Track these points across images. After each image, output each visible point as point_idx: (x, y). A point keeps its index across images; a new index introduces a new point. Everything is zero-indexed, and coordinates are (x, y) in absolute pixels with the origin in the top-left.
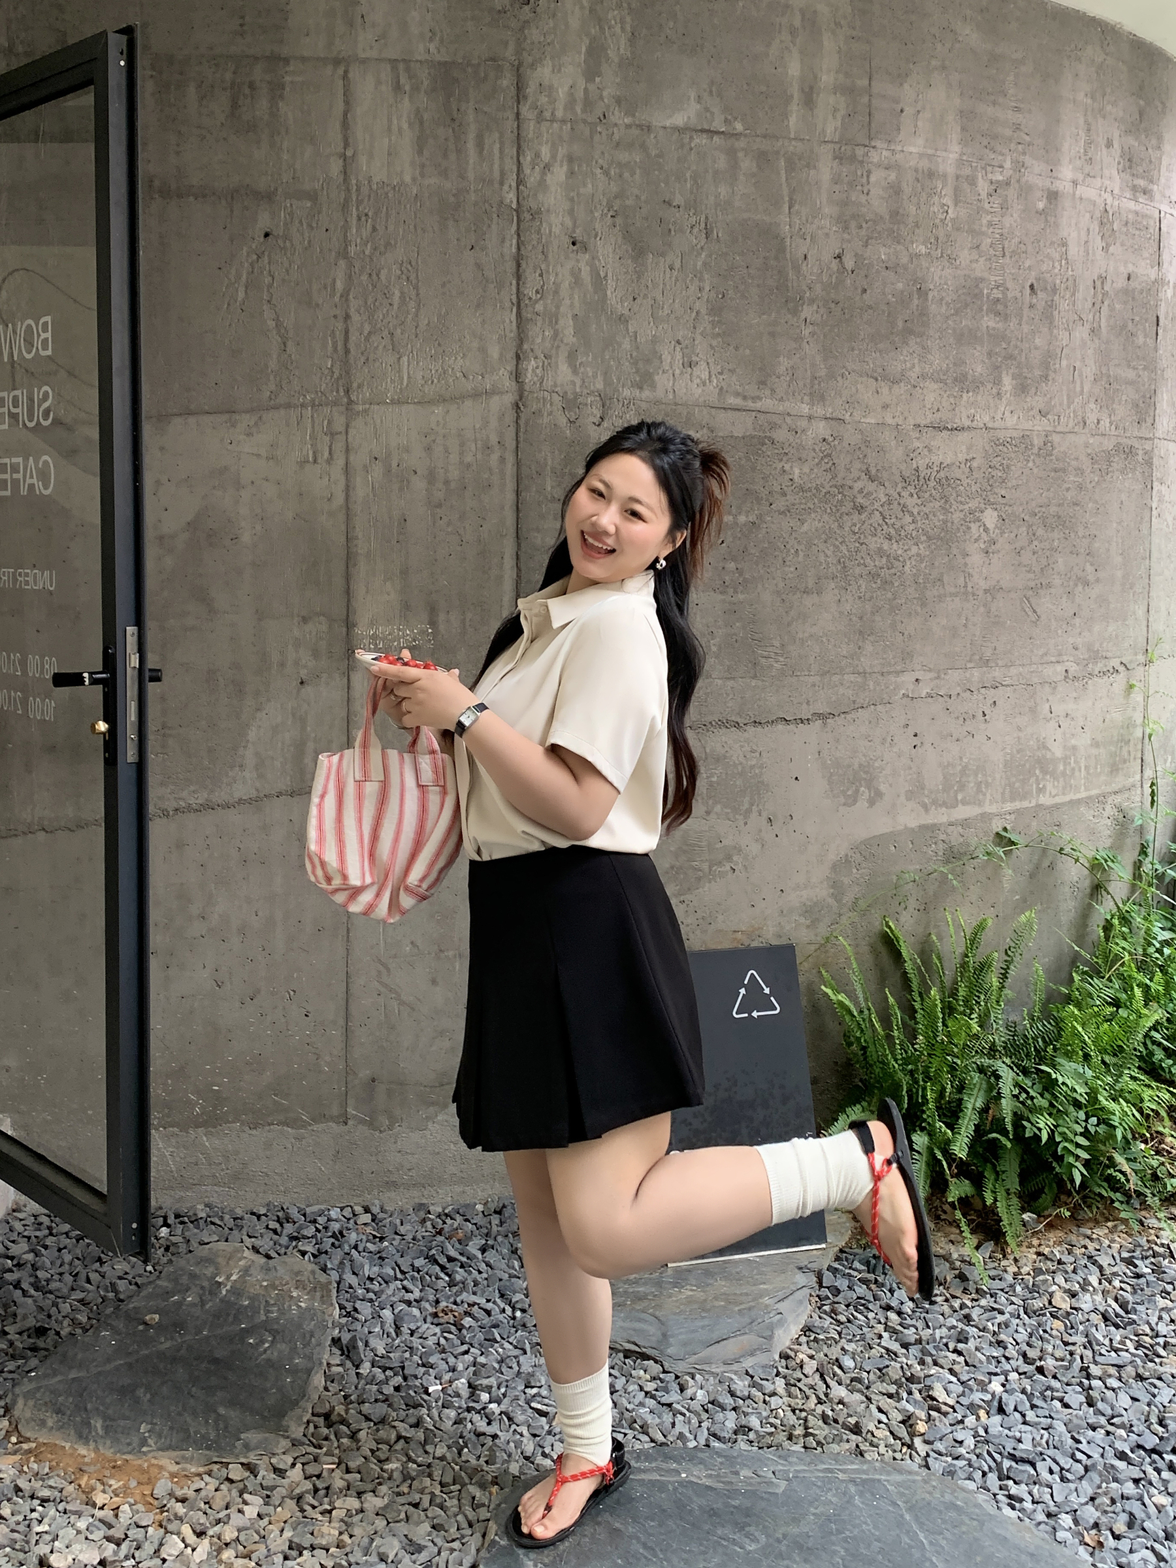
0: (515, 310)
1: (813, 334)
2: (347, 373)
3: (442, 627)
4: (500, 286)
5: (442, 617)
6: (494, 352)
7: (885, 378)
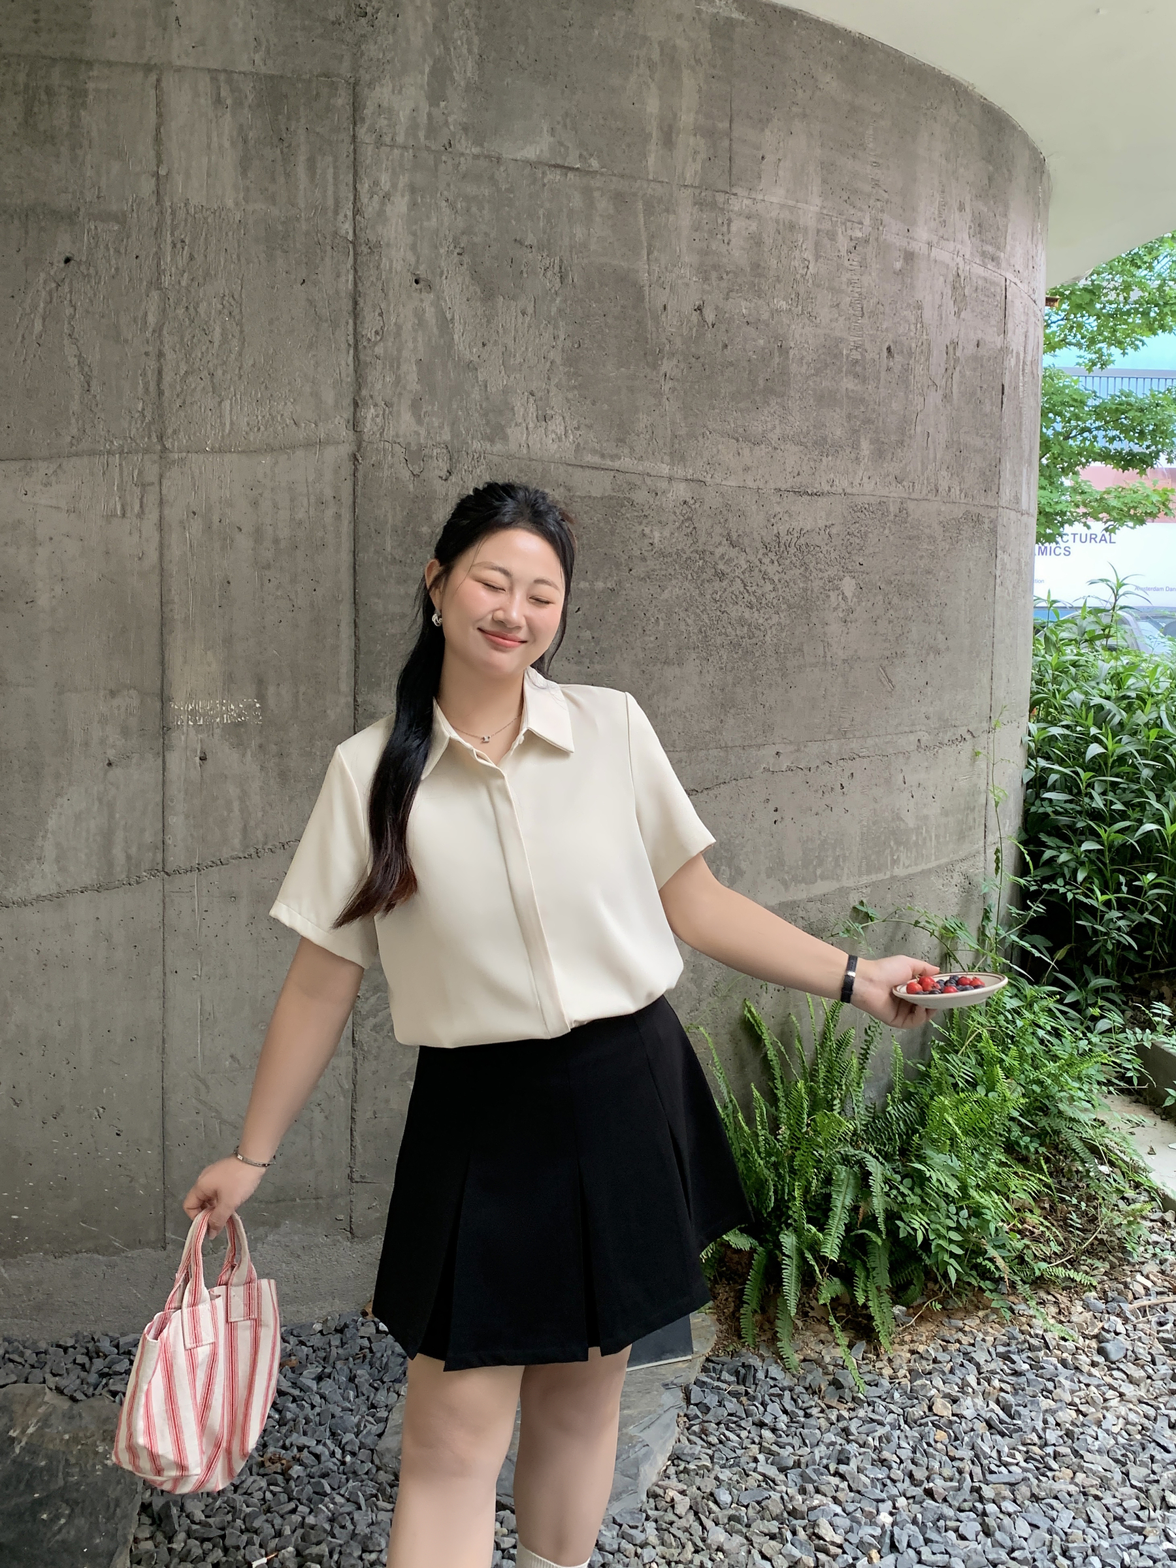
0: (352, 352)
1: (673, 390)
2: (161, 416)
3: (271, 702)
4: (335, 325)
5: (271, 690)
6: (329, 397)
7: (746, 439)
